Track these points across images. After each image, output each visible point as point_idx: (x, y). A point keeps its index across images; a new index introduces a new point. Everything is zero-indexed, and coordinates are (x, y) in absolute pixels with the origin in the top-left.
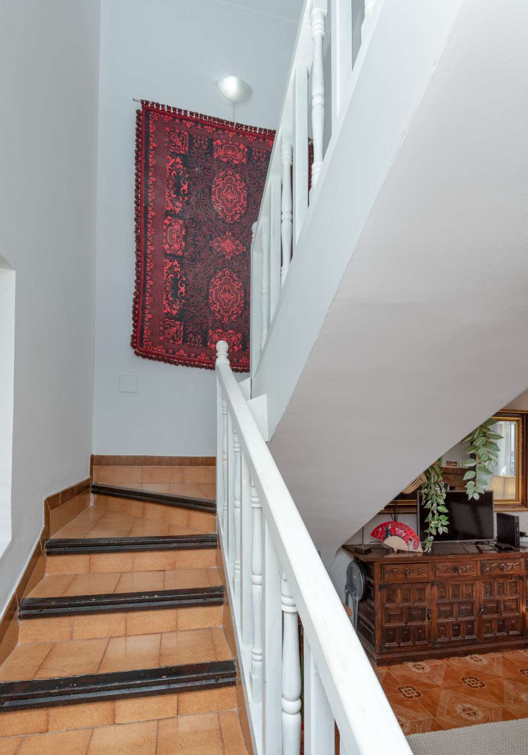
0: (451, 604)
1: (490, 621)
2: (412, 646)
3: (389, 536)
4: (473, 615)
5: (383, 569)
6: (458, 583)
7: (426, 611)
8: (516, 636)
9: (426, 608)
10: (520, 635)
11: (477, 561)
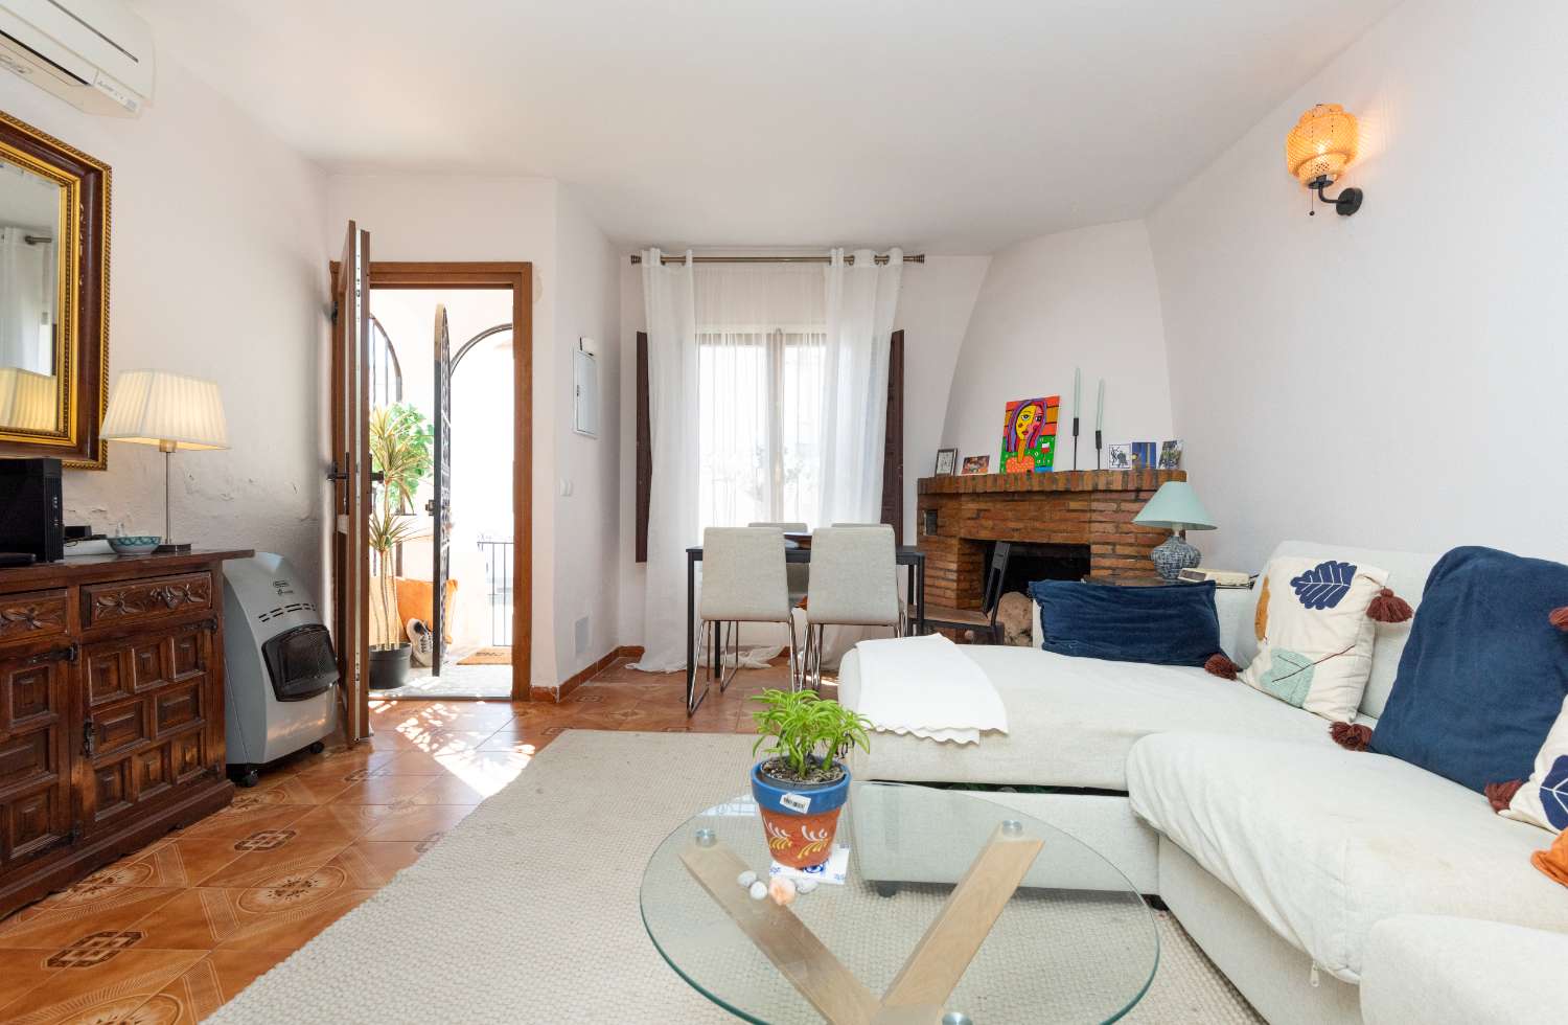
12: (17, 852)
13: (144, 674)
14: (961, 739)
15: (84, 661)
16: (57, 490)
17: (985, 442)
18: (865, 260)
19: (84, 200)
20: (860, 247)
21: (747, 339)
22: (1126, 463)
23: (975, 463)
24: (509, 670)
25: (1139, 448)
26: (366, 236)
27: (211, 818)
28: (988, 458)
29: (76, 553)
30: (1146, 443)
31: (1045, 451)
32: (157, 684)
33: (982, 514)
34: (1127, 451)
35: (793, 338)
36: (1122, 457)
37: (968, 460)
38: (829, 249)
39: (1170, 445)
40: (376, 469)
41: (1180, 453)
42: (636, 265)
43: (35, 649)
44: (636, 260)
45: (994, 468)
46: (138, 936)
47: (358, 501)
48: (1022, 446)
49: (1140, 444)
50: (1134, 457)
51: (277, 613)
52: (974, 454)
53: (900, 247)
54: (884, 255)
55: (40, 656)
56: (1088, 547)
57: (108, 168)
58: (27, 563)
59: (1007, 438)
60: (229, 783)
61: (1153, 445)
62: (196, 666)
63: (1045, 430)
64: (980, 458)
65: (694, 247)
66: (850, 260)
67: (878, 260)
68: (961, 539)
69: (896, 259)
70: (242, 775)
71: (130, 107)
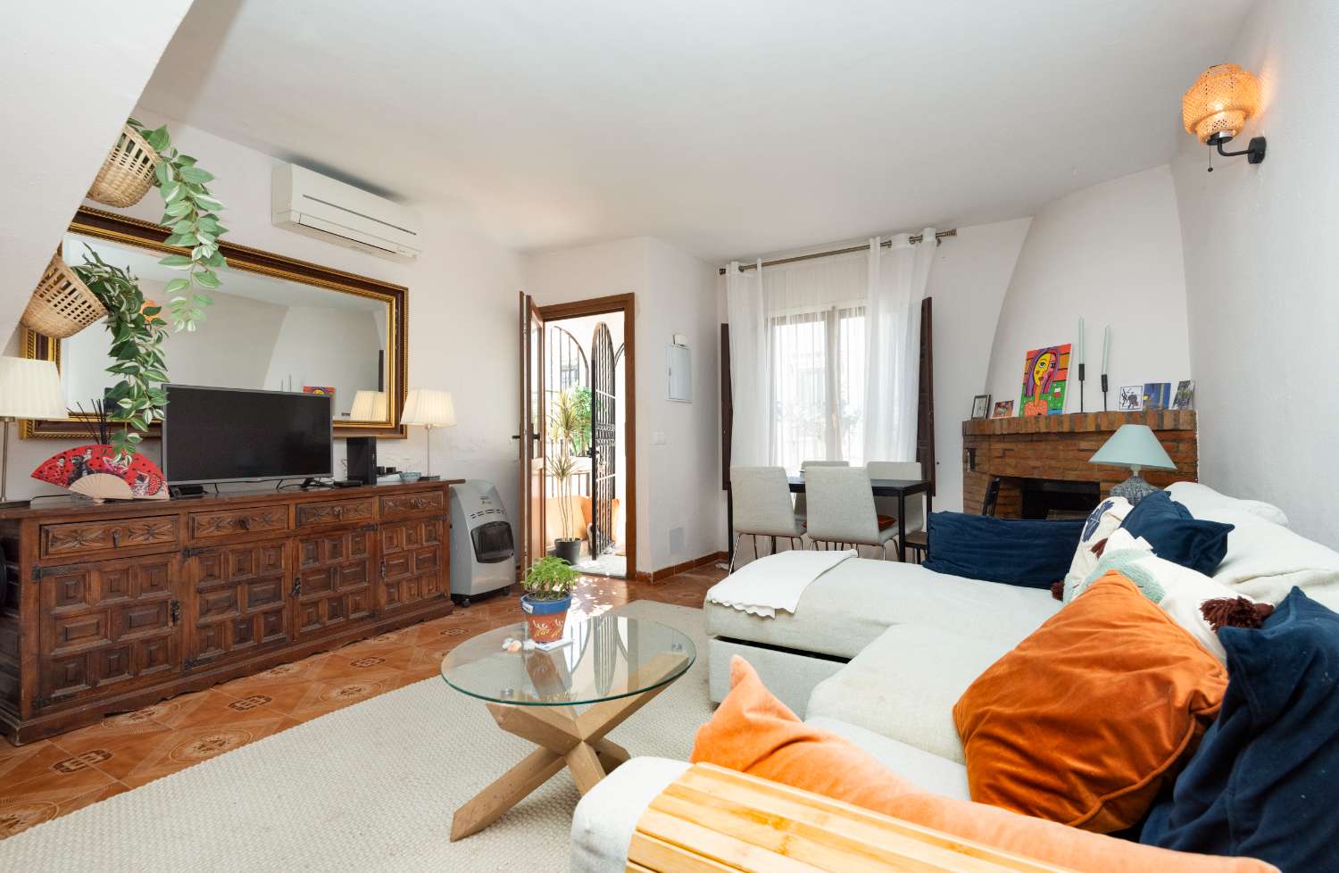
0: (233, 586)
1: (315, 604)
2: (130, 680)
3: (85, 473)
4: (280, 599)
5: (43, 535)
6: (249, 546)
7: (170, 607)
8: (362, 619)
9: (170, 601)
10: (369, 616)
11: (288, 505)
12: (352, 616)
13: (409, 541)
14: (762, 613)
15: (381, 533)
16: (374, 450)
17: (1011, 389)
18: (901, 243)
19: (397, 308)
20: (896, 232)
21: (807, 318)
22: (1137, 405)
23: (1004, 407)
24: (624, 559)
25: (1152, 389)
26: (529, 298)
27: (442, 619)
28: (1012, 402)
29: (383, 481)
30: (1160, 384)
31: (1057, 395)
32: (415, 546)
33: (1007, 453)
34: (1139, 393)
35: (843, 313)
36: (1133, 399)
37: (998, 405)
38: (867, 239)
39: (1184, 385)
40: (536, 432)
41: (1192, 393)
42: (723, 276)
43: (361, 524)
44: (723, 271)
45: (1016, 413)
46: (384, 660)
47: (526, 451)
48: (1038, 390)
49: (1153, 385)
50: (1146, 398)
51: (480, 514)
52: (1002, 399)
53: (932, 226)
54: (919, 235)
55: (362, 527)
56: (1097, 484)
57: (407, 289)
58: (359, 486)
59: (1026, 384)
60: (452, 603)
61: (1168, 386)
62: (435, 539)
63: (1058, 376)
64: (1007, 403)
65: (762, 256)
66: (887, 244)
67: (912, 240)
68: (990, 475)
69: (929, 238)
70: (460, 601)
71: (415, 256)
